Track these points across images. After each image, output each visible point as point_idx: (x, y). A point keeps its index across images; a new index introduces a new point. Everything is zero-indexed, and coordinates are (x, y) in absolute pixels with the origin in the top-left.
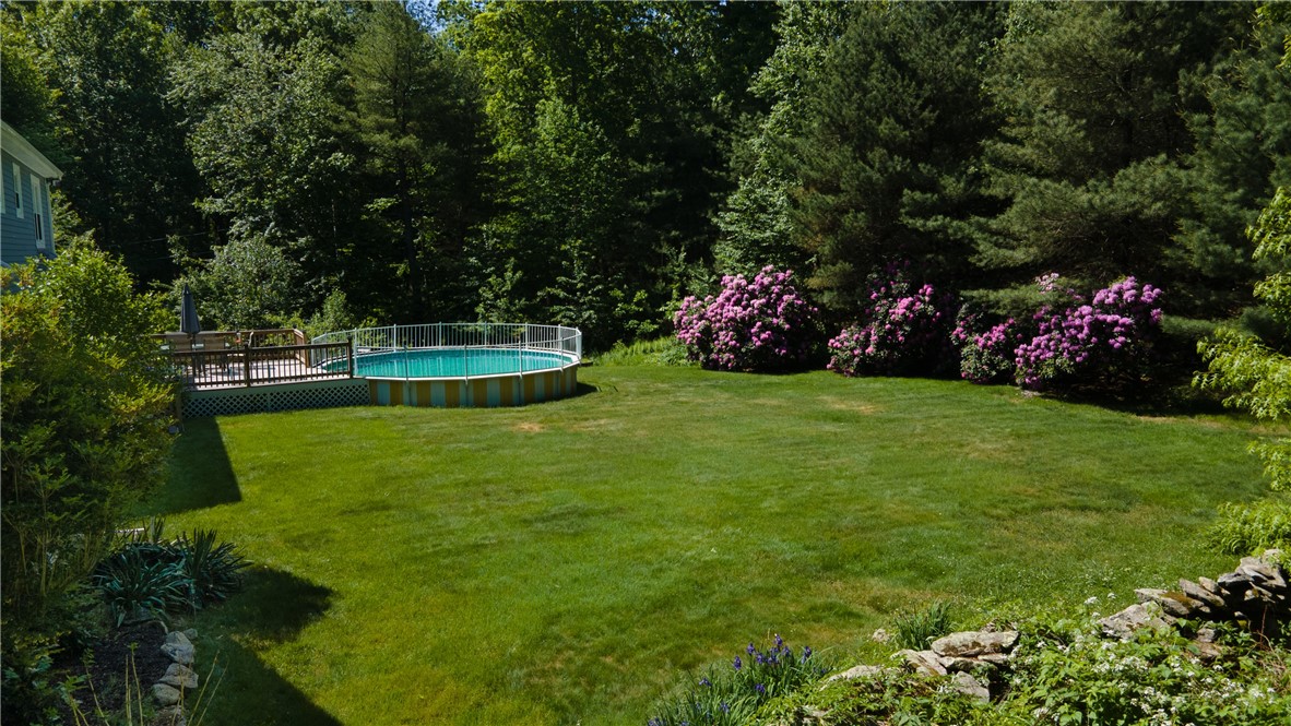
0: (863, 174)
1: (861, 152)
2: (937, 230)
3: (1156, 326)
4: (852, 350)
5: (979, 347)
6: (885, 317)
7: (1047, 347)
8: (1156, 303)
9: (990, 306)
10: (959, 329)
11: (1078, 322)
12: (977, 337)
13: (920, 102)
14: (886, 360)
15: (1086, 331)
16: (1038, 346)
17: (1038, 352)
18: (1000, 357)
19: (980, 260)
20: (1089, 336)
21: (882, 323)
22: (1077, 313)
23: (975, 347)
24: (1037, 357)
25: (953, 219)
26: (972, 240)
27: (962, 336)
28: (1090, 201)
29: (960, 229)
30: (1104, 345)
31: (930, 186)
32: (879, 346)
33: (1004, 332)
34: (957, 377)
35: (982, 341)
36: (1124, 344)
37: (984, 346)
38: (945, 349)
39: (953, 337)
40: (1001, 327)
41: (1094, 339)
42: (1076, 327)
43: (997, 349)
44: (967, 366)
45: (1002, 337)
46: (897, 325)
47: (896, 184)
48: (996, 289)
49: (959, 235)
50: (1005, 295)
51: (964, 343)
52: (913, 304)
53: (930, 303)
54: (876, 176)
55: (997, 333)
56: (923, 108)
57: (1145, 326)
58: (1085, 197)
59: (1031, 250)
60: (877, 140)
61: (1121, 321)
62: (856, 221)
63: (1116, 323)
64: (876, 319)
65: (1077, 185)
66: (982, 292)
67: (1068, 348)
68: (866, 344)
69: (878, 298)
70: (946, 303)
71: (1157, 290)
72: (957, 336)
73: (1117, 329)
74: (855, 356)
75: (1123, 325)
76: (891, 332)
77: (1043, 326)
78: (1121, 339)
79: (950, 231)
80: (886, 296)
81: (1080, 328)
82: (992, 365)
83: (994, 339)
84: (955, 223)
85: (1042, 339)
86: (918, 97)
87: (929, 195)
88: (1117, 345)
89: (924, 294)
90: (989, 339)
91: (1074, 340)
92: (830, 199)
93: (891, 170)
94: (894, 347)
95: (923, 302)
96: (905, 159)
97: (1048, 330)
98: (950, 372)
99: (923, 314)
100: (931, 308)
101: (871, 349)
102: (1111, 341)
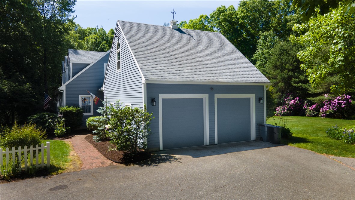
0: (283, 75)
1: (282, 71)
2: (300, 87)
3: (351, 103)
4: (281, 111)
5: (310, 109)
6: (288, 104)
7: (327, 108)
8: (350, 98)
9: (313, 101)
10: (305, 106)
11: (334, 102)
12: (309, 107)
13: (293, 61)
14: (289, 113)
15: (336, 104)
16: (325, 108)
17: (325, 109)
18: (315, 111)
19: (310, 92)
20: (337, 105)
21: (288, 105)
22: (334, 101)
23: (309, 110)
24: (325, 110)
25: (303, 84)
26: (307, 88)
27: (306, 107)
28: (335, 80)
29: (305, 86)
30: (340, 107)
31: (297, 77)
32: (287, 110)
33: (315, 106)
34: (305, 116)
35: (311, 108)
36: (344, 106)
37: (311, 109)
38: (302, 110)
39: (304, 108)
40: (315, 105)
41: (338, 106)
42: (334, 104)
43: (314, 110)
44: (307, 114)
45: (315, 107)
46: (292, 105)
47: (290, 78)
48: (314, 98)
49: (305, 87)
50: (317, 98)
51: (306, 109)
52: (295, 101)
53: (298, 101)
54: (285, 76)
55: (314, 106)
56: (294, 62)
57: (348, 103)
58: (334, 79)
59: (321, 90)
60: (285, 69)
61: (343, 102)
62: (281, 85)
63: (342, 103)
64: (287, 104)
65: (332, 77)
66: (311, 98)
67: (332, 108)
68: (284, 110)
69: (286, 100)
70: (302, 101)
71: (350, 96)
72: (305, 107)
73: (343, 104)
74: (282, 112)
75: (344, 103)
76: (290, 107)
77: (326, 104)
78: (344, 105)
79: (303, 86)
80: (288, 100)
81: (335, 104)
82: (313, 113)
83: (313, 108)
84: (304, 85)
85: (326, 107)
86: (293, 60)
87: (297, 79)
88: (343, 107)
89: (296, 99)
90: (312, 108)
91: (334, 106)
92: (275, 80)
93: (289, 74)
94: (290, 110)
95: (297, 101)
96: (292, 72)
97: (327, 105)
98: (304, 115)
99: (297, 103)
100: (298, 102)
101: (286, 111)
102: (342, 106)
